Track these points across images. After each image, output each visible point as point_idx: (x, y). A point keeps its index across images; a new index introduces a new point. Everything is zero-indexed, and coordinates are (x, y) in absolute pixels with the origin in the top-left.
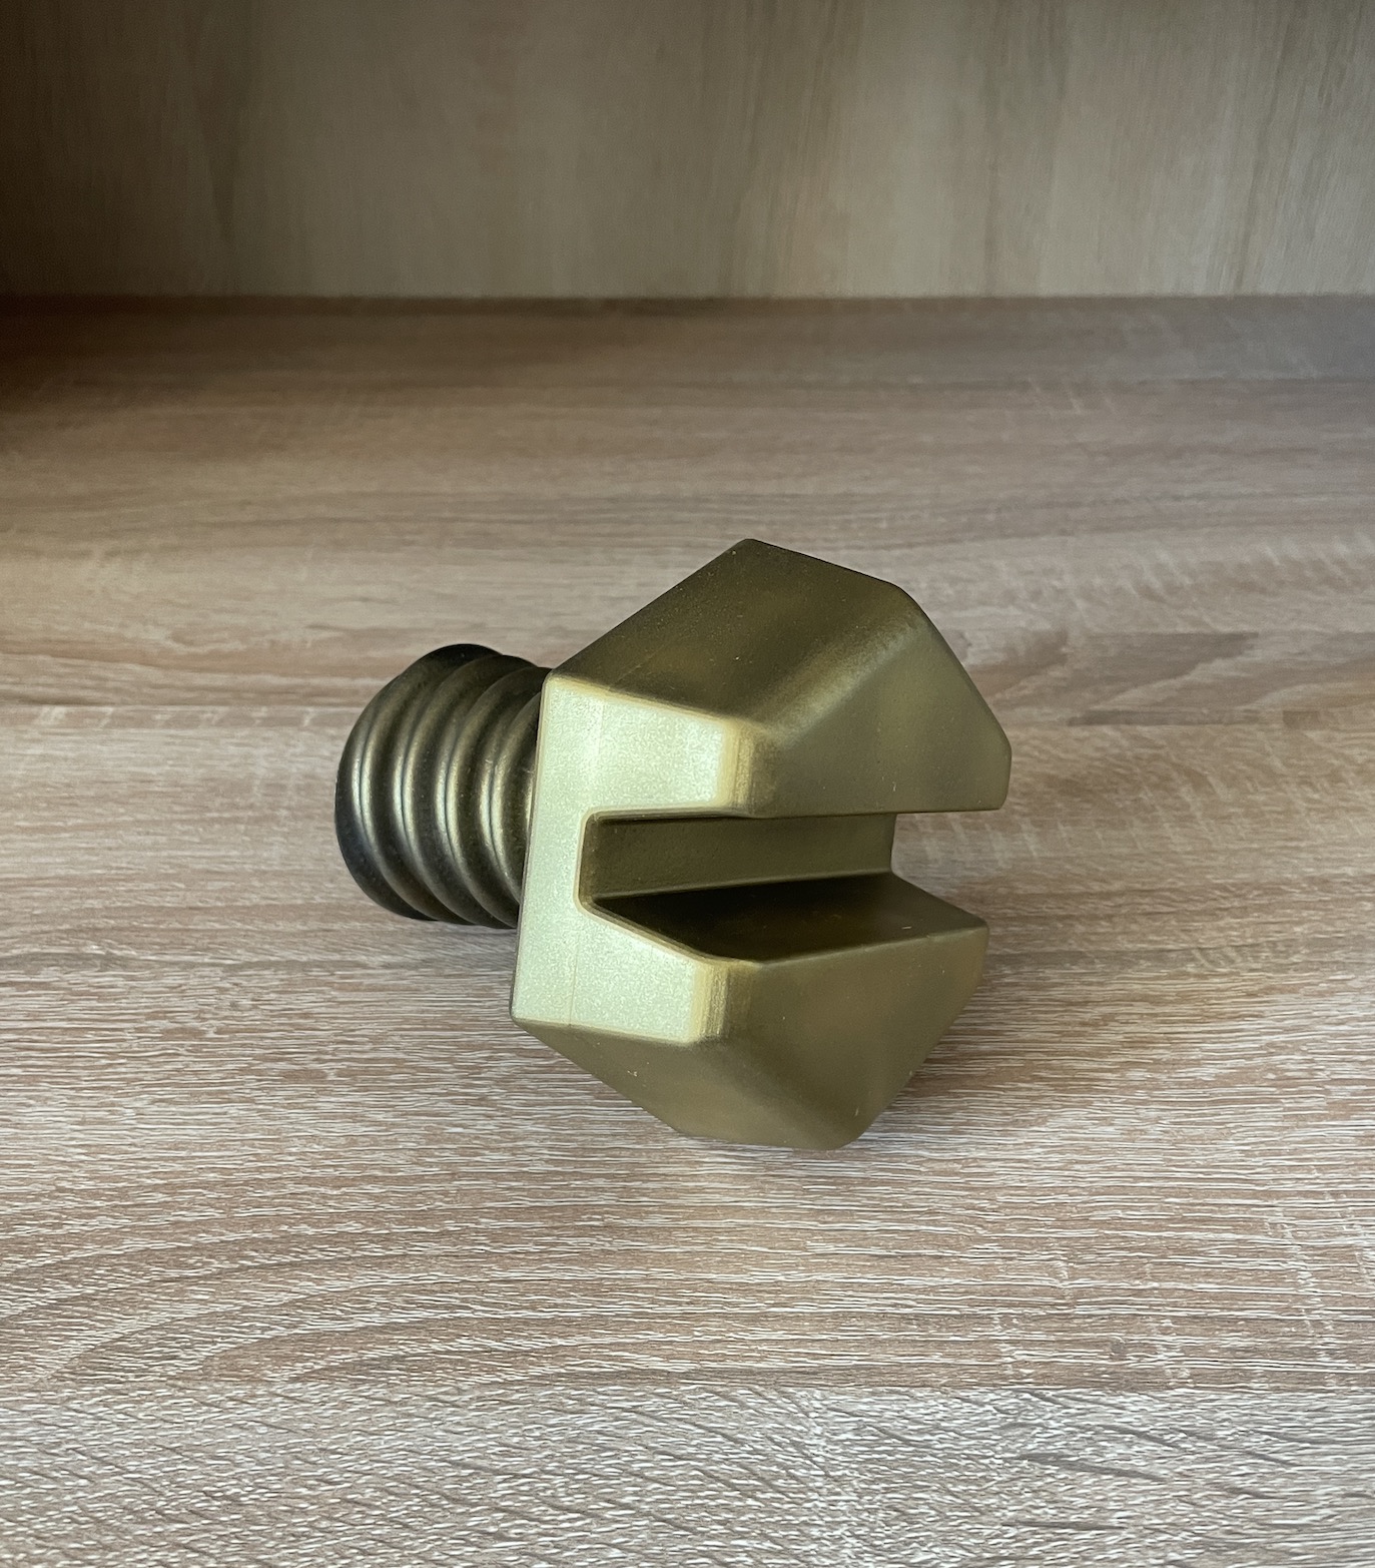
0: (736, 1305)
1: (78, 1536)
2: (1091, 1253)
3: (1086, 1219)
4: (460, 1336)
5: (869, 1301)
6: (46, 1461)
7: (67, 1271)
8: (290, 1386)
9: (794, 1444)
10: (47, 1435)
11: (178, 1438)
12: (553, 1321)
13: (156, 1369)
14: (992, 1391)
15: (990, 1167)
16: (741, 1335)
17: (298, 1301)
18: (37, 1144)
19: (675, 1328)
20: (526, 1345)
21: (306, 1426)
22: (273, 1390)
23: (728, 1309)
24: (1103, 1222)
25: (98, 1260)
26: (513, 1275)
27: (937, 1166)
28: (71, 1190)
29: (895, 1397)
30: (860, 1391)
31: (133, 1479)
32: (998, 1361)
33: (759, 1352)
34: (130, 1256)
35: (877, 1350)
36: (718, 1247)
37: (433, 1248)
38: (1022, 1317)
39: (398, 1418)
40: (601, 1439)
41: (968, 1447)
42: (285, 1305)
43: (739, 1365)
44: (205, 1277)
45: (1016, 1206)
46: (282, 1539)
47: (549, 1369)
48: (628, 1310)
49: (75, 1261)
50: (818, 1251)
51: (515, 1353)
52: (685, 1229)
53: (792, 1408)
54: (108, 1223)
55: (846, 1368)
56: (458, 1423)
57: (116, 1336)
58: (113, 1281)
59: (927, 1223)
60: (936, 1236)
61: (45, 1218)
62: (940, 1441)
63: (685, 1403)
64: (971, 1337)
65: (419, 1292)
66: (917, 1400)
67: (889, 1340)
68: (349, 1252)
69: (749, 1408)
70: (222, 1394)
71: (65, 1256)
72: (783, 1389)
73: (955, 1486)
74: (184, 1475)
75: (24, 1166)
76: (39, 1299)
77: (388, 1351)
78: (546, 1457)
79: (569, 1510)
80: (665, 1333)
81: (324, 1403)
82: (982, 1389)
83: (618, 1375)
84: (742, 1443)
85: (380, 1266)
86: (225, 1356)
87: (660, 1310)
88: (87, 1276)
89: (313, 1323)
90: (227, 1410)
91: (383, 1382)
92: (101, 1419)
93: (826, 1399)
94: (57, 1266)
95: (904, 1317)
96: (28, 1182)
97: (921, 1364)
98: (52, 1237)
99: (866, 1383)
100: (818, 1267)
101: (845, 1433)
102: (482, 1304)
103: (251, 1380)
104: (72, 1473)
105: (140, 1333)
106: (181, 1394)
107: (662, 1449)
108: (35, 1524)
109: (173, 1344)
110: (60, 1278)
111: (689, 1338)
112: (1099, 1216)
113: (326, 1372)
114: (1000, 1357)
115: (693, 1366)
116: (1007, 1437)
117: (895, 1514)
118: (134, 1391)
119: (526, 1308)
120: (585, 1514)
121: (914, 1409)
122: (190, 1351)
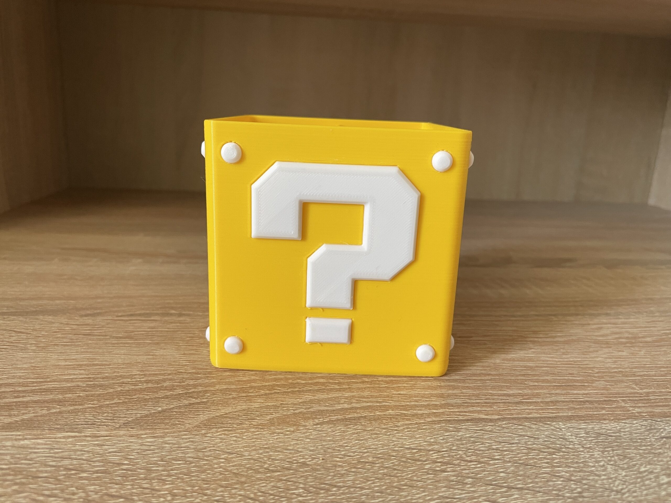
0: (508, 399)
1: (226, 479)
2: (643, 383)
3: (634, 375)
4: (389, 410)
5: (563, 397)
6: (200, 454)
7: (191, 395)
8: (315, 426)
9: (561, 438)
10: (197, 445)
11: (267, 444)
12: (428, 405)
13: (247, 423)
14: (635, 420)
15: (585, 363)
16: (515, 408)
17: (306, 401)
18: (165, 360)
19: (483, 406)
20: (420, 412)
21: (329, 438)
22: (307, 428)
23: (503, 401)
24: (642, 375)
25: (206, 392)
26: (402, 393)
27: (564, 363)
28: (185, 372)
29: (595, 423)
30: (579, 422)
31: (248, 458)
32: (630, 412)
33: (526, 412)
34: (221, 390)
35: (577, 410)
36: (488, 384)
37: (361, 386)
38: (629, 400)
39: (372, 435)
40: (472, 439)
41: (638, 436)
42: (301, 402)
43: (520, 416)
44: (259, 395)
45: (604, 372)
46: (334, 476)
47: (434, 419)
48: (460, 402)
49: (194, 392)
50: (532, 385)
51: (417, 414)
52: (470, 380)
53: (552, 428)
54: (207, 381)
55: (567, 416)
56: (402, 436)
57: (222, 413)
58: (215, 397)
59: (571, 377)
60: (578, 380)
61: (175, 380)
62: (624, 435)
63: (503, 427)
64: (613, 406)
65: (361, 398)
66: (605, 424)
67: (581, 408)
68: (324, 387)
69: (534, 428)
70: (283, 430)
71: (188, 390)
72: (544, 422)
73: (641, 447)
74: (274, 456)
75: (160, 366)
76: (179, 403)
77: (356, 415)
78: (450, 445)
79: (471, 461)
80: (481, 408)
81: (334, 431)
82: (630, 420)
83: (468, 420)
84: (538, 439)
85: (340, 391)
86: (278, 418)
87: (474, 401)
88: (202, 396)
89: (316, 408)
90: (287, 435)
91: (359, 424)
92: (225, 439)
93: (565, 425)
94: (186, 394)
95: (581, 401)
96: (164, 370)
97: (599, 414)
98: (181, 386)
99: (579, 420)
100: (535, 389)
101: (581, 434)
102: (392, 401)
103: (294, 425)
104: (215, 458)
105: (234, 412)
106: (262, 430)
107: (502, 441)
108: (201, 476)
109: (252, 415)
110: (189, 397)
111: (492, 409)
112: (639, 374)
113: (330, 422)
114: (630, 411)
115: (500, 417)
116: (651, 433)
117: (622, 457)
118: (238, 430)
119: (414, 402)
120: (480, 463)
121: (606, 426)
122: (261, 417)
